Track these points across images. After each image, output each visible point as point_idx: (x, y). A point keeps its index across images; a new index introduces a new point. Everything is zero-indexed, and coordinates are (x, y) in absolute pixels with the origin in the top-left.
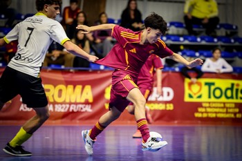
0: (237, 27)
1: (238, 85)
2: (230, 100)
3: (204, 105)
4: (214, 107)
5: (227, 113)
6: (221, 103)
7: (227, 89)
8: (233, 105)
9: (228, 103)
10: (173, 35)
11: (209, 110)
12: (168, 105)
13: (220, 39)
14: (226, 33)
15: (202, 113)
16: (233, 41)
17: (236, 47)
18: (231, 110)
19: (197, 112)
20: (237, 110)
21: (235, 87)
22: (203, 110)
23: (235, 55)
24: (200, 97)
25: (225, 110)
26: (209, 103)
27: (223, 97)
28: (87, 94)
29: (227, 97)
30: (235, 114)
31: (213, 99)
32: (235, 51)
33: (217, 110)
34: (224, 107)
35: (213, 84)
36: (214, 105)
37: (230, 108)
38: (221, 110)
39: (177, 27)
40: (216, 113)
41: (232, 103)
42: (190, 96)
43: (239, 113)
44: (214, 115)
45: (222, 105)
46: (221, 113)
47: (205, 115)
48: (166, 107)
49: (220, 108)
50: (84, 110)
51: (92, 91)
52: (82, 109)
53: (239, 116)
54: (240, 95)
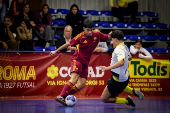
0: (157, 14)
1: (159, 63)
2: (153, 76)
4: (139, 83)
5: (150, 87)
6: (145, 78)
7: (150, 67)
8: (155, 80)
9: (150, 78)
10: (104, 22)
11: (134, 85)
12: (100, 81)
13: (143, 24)
14: (149, 19)
16: (154, 26)
17: (157, 31)
18: (153, 85)
20: (159, 85)
21: (157, 65)
22: (130, 85)
23: (157, 38)
25: (148, 85)
26: (135, 79)
27: (147, 73)
28: (31, 73)
30: (157, 88)
32: (156, 34)
33: (142, 85)
34: (148, 82)
35: (138, 63)
36: (139, 81)
37: (153, 83)
38: (145, 85)
39: (107, 15)
40: (140, 87)
41: (154, 78)
43: (160, 87)
45: (146, 81)
46: (145, 87)
48: (98, 83)
49: (144, 83)
50: (29, 86)
51: (35, 70)
52: (27, 86)
53: (160, 89)
54: (161, 72)
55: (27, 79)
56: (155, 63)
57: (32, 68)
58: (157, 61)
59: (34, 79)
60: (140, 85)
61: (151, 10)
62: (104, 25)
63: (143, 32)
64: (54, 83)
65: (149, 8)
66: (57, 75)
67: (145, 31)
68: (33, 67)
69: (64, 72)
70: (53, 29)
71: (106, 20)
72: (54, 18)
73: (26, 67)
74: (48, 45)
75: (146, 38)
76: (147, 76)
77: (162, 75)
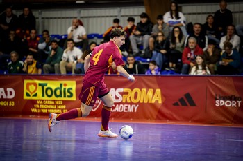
1: (65, 85)
2: (59, 98)
3: (38, 102)
4: (46, 104)
6: (52, 100)
8: (61, 103)
11: (42, 106)
12: (10, 102)
15: (37, 109)
18: (60, 107)
19: (34, 108)
20: (65, 107)
21: (63, 87)
24: (35, 95)
25: (55, 107)
26: (43, 100)
27: (54, 95)
29: (57, 96)
30: (62, 110)
31: (46, 98)
33: (49, 107)
34: (55, 104)
36: (46, 102)
37: (59, 105)
40: (48, 109)
43: (65, 109)
44: (46, 111)
45: (53, 103)
46: (52, 109)
47: (39, 111)
48: (9, 104)
49: (51, 105)
53: (65, 111)
56: (61, 85)
60: (47, 107)
76: (54, 97)
77: (69, 97)
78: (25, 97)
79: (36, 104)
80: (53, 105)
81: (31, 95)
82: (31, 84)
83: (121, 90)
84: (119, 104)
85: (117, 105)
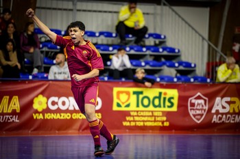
0: (165, 37)
1: (165, 94)
2: (158, 109)
3: (132, 113)
4: (142, 116)
5: (155, 121)
6: (149, 111)
7: (155, 98)
8: (161, 114)
9: (155, 111)
10: (102, 45)
11: (137, 118)
13: (148, 48)
14: (155, 42)
15: (130, 121)
16: (161, 50)
17: (165, 57)
18: (159, 119)
19: (126, 120)
20: (165, 119)
21: (163, 96)
22: (131, 119)
23: (164, 64)
24: (128, 106)
25: (153, 119)
26: (137, 112)
28: (15, 104)
30: (163, 122)
31: (141, 108)
32: (163, 60)
33: (146, 119)
34: (153, 116)
35: (141, 93)
36: (142, 114)
37: (158, 116)
38: (149, 119)
39: (106, 36)
40: (144, 121)
41: (159, 111)
42: (119, 105)
43: (166, 121)
44: (142, 124)
45: (150, 114)
46: (149, 121)
47: (133, 124)
49: (148, 116)
50: (11, 120)
51: (19, 101)
52: (9, 119)
53: (167, 124)
54: (167, 104)
55: (10, 111)
56: (160, 93)
57: (15, 99)
58: (163, 91)
59: (18, 111)
60: (143, 119)
61: (158, 32)
62: (102, 48)
63: (148, 57)
64: (41, 116)
65: (155, 29)
66: (45, 107)
67: (151, 55)
68: (17, 97)
69: (54, 103)
70: (42, 52)
71: (105, 42)
72: (43, 40)
73: (8, 97)
74: (35, 71)
75: (151, 64)
77: (169, 107)
78: (115, 108)
79: (130, 115)
80: (150, 116)
81: (123, 106)
82: (122, 92)
83: (228, 99)
84: (226, 114)
85: (224, 116)
